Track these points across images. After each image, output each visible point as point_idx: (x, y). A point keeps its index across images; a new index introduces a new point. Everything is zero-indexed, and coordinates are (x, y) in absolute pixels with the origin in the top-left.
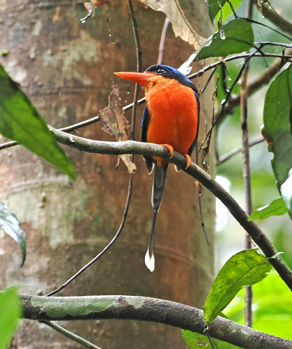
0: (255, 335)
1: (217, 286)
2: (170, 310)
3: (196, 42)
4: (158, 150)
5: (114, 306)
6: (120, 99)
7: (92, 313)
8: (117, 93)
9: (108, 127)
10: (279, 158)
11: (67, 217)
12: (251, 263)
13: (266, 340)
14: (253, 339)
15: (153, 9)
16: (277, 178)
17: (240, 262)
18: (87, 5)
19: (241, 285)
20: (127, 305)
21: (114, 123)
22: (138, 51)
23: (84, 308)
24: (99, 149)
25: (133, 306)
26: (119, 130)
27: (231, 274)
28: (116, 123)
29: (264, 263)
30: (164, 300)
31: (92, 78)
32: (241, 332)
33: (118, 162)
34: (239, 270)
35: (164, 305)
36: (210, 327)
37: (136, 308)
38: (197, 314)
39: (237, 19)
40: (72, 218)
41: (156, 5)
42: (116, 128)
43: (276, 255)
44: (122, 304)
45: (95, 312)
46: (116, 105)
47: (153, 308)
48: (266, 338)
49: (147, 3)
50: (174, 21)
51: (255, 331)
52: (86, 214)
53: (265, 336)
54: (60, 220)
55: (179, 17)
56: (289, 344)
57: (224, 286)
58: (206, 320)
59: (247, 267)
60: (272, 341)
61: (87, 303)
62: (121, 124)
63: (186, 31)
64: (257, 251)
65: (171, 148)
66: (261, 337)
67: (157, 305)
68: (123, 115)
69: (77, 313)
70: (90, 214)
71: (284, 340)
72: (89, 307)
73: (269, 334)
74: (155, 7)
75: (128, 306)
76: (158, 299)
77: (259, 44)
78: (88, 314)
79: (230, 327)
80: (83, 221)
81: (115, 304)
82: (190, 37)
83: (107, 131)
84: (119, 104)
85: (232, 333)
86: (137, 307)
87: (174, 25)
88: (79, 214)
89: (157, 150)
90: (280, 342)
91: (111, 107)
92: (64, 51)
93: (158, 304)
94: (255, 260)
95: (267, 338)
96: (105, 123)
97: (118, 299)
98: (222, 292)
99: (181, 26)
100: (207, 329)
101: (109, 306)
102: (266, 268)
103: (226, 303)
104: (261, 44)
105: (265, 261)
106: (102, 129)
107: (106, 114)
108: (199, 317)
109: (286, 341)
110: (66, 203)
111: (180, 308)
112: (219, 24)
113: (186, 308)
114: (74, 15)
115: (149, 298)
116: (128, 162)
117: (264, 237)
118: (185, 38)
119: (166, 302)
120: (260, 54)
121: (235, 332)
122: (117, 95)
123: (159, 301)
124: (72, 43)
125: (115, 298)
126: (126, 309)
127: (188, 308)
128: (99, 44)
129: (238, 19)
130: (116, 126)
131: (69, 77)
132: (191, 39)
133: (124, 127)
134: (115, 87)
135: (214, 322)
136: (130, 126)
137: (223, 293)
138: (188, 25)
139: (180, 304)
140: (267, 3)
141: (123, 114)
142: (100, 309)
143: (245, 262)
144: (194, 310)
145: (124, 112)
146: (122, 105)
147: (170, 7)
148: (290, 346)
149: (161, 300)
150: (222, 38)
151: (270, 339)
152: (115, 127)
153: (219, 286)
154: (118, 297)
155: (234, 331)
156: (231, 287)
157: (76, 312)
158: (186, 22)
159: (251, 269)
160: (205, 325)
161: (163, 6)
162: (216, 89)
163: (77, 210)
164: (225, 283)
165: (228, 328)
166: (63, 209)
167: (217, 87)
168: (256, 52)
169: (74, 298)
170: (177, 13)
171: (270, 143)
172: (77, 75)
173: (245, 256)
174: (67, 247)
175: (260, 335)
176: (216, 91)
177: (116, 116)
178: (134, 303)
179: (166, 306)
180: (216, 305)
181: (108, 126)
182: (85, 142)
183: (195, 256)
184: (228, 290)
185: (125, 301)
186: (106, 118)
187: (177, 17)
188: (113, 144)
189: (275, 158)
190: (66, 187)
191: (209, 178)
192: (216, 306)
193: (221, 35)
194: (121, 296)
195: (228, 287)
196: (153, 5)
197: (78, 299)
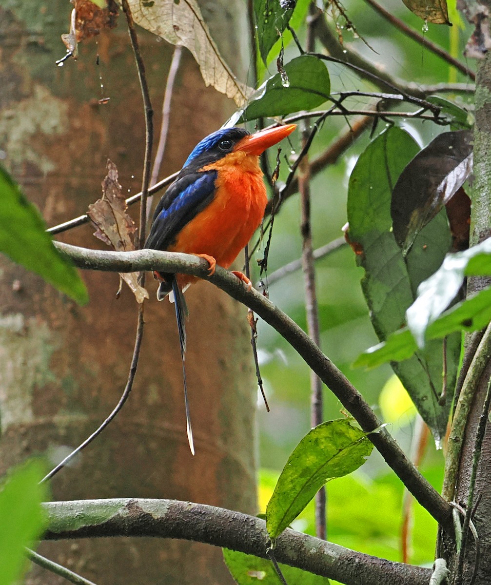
0: (347, 557)
1: (286, 479)
2: (209, 520)
3: (237, 93)
4: (192, 264)
5: (120, 515)
6: (120, 186)
7: (85, 527)
8: (115, 177)
9: (102, 232)
10: (372, 276)
11: (22, 381)
12: (339, 441)
13: (365, 564)
14: (343, 563)
15: (170, 42)
16: (371, 308)
17: (323, 440)
18: (65, 38)
19: (324, 477)
20: (141, 514)
21: (112, 224)
22: (147, 109)
23: (73, 520)
24: (99, 263)
25: (151, 515)
26: (120, 235)
27: (309, 460)
28: (115, 225)
29: (361, 442)
30: (200, 505)
31: (57, 160)
32: (324, 552)
33: (120, 286)
34: (321, 453)
35: (200, 513)
36: (275, 545)
37: (156, 518)
38: (253, 526)
39: (303, 55)
40: (29, 382)
41: (174, 37)
42: (116, 233)
43: (381, 428)
44: (133, 511)
45: (91, 526)
46: (114, 196)
47: (183, 518)
48: (365, 561)
49: (160, 33)
50: (204, 61)
51: (347, 550)
52: (51, 377)
53: (362, 558)
54: (11, 387)
55: (210, 55)
56: (402, 570)
57: (297, 479)
58: (269, 533)
59: (334, 447)
60: (374, 566)
61: (77, 512)
62: (123, 226)
63: (221, 76)
64: (350, 421)
65: (212, 260)
66: (357, 560)
67: (189, 512)
68: (126, 213)
69: (61, 528)
70: (58, 375)
71: (394, 563)
72: (80, 518)
73: (369, 555)
74: (172, 39)
75: (143, 514)
76: (190, 503)
77: (338, 94)
78: (79, 530)
79: (306, 545)
80: (47, 388)
81: (122, 512)
82: (228, 86)
83: (102, 237)
84: (119, 195)
85: (311, 554)
86: (157, 516)
87: (204, 68)
88: (39, 377)
89: (190, 264)
90: (387, 567)
91: (107, 200)
92: (10, 118)
93: (191, 510)
94: (346, 437)
95: (367, 561)
96: (98, 225)
97: (126, 504)
98: (294, 488)
99: (214, 68)
100: (271, 548)
101: (113, 515)
102: (363, 449)
103: (300, 507)
104: (342, 94)
105: (363, 438)
106: (94, 234)
107: (99, 211)
108: (258, 529)
109: (397, 564)
110: (20, 359)
111: (226, 516)
112: (280, 63)
113: (236, 516)
114: (23, 61)
115: (175, 502)
116: (135, 287)
117: (361, 399)
118: (221, 88)
119: (203, 507)
120: (340, 111)
121: (315, 552)
122: (115, 181)
123: (192, 507)
124: (22, 105)
125: (121, 502)
126: (140, 519)
127: (238, 516)
128: (65, 106)
129: (305, 55)
130: (115, 229)
131: (18, 159)
132: (230, 89)
133: (127, 231)
134: (112, 168)
135: (281, 538)
136: (137, 229)
137: (297, 491)
138: (224, 66)
139: (225, 510)
140: (351, 29)
141: (125, 211)
142: (99, 521)
143: (331, 440)
144: (247, 518)
145: (127, 208)
146: (124, 196)
147: (195, 39)
148: (403, 573)
149: (195, 505)
150: (284, 85)
151: (371, 563)
152: (113, 231)
153: (289, 479)
154: (126, 501)
155: (313, 551)
156: (309, 480)
157: (59, 527)
158: (221, 62)
159: (340, 450)
160: (267, 542)
161: (186, 38)
162: (276, 167)
163: (37, 370)
164: (299, 474)
165: (304, 546)
166: (14, 369)
167: (278, 162)
168: (334, 108)
169: (56, 505)
170: (206, 48)
171: (358, 252)
172: (31, 156)
173: (331, 431)
174: (22, 430)
175: (356, 556)
176: (277, 170)
177: (115, 213)
178: (153, 510)
179: (204, 513)
180: (285, 509)
181: (103, 230)
182: (77, 254)
183: (225, 440)
184: (303, 485)
185: (137, 507)
186: (99, 216)
187: (208, 55)
188: (122, 255)
189: (368, 277)
190: (18, 335)
191: (272, 307)
192: (286, 511)
193: (283, 80)
194: (132, 499)
195: (303, 480)
196: (170, 36)
197: (62, 505)
